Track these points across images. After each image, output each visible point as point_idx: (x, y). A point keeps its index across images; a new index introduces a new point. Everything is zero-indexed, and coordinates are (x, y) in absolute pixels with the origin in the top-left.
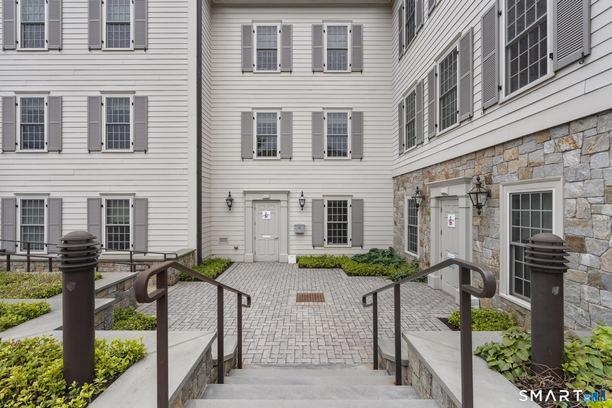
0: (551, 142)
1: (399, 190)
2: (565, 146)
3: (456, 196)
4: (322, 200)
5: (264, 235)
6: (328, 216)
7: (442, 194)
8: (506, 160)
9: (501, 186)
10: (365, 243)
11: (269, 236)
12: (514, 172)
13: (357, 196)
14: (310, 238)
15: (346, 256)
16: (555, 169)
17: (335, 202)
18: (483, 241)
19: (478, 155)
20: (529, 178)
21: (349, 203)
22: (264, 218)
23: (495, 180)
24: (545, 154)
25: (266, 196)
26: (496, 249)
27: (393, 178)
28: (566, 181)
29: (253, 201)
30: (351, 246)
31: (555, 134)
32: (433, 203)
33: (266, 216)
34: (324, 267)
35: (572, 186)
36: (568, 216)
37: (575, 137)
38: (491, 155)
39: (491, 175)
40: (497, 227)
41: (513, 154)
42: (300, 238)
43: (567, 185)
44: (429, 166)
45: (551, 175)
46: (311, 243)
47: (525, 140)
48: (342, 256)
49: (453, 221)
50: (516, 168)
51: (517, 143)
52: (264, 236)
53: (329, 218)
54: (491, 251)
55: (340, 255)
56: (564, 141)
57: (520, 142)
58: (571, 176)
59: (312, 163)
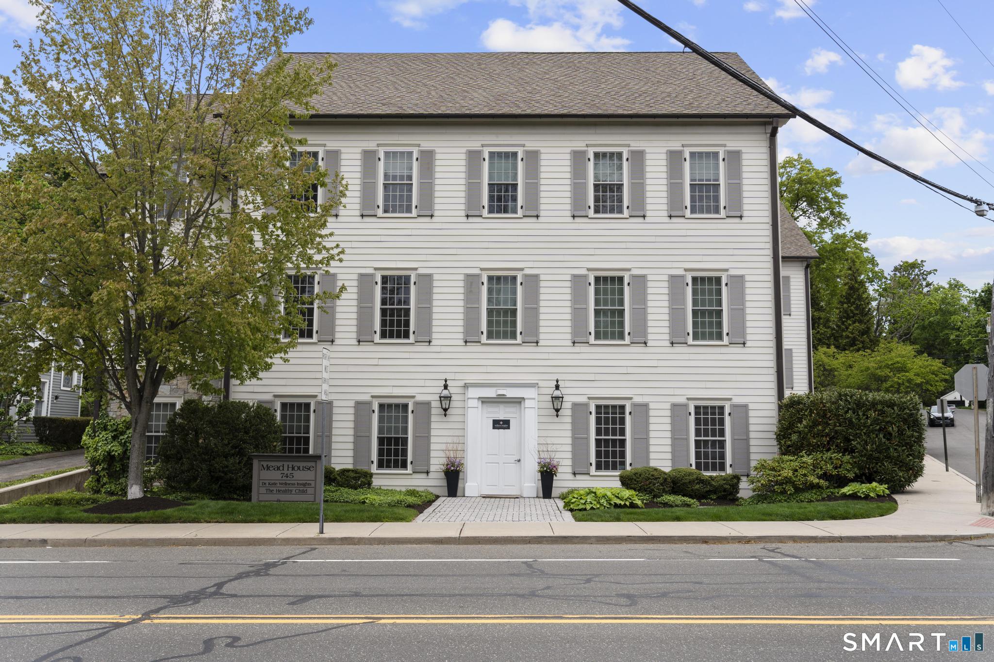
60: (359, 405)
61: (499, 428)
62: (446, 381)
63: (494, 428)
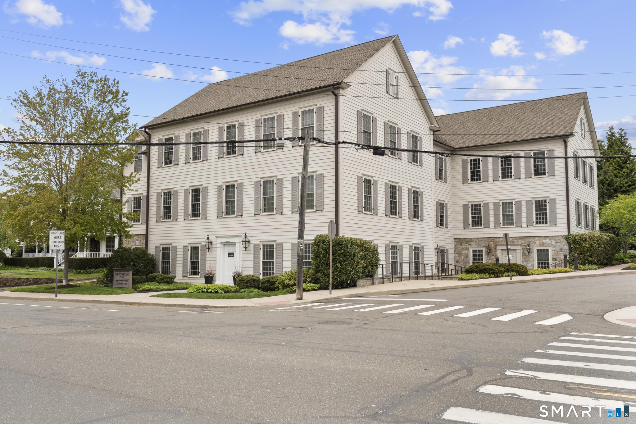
1: (461, 245)
3: (516, 249)
8: (535, 240)
9: (534, 247)
12: (538, 244)
13: (447, 248)
16: (550, 244)
17: (442, 250)
18: (527, 262)
19: (524, 238)
20: (542, 246)
21: (445, 251)
24: (547, 241)
26: (533, 263)
27: (454, 238)
31: (549, 237)
32: (498, 251)
35: (553, 248)
36: (553, 254)
38: (530, 239)
39: (530, 244)
40: (533, 258)
44: (494, 238)
45: (548, 246)
51: (539, 237)
53: (441, 259)
54: (530, 264)
56: (552, 239)
60: (184, 247)
61: (230, 257)
62: (208, 235)
63: (229, 257)
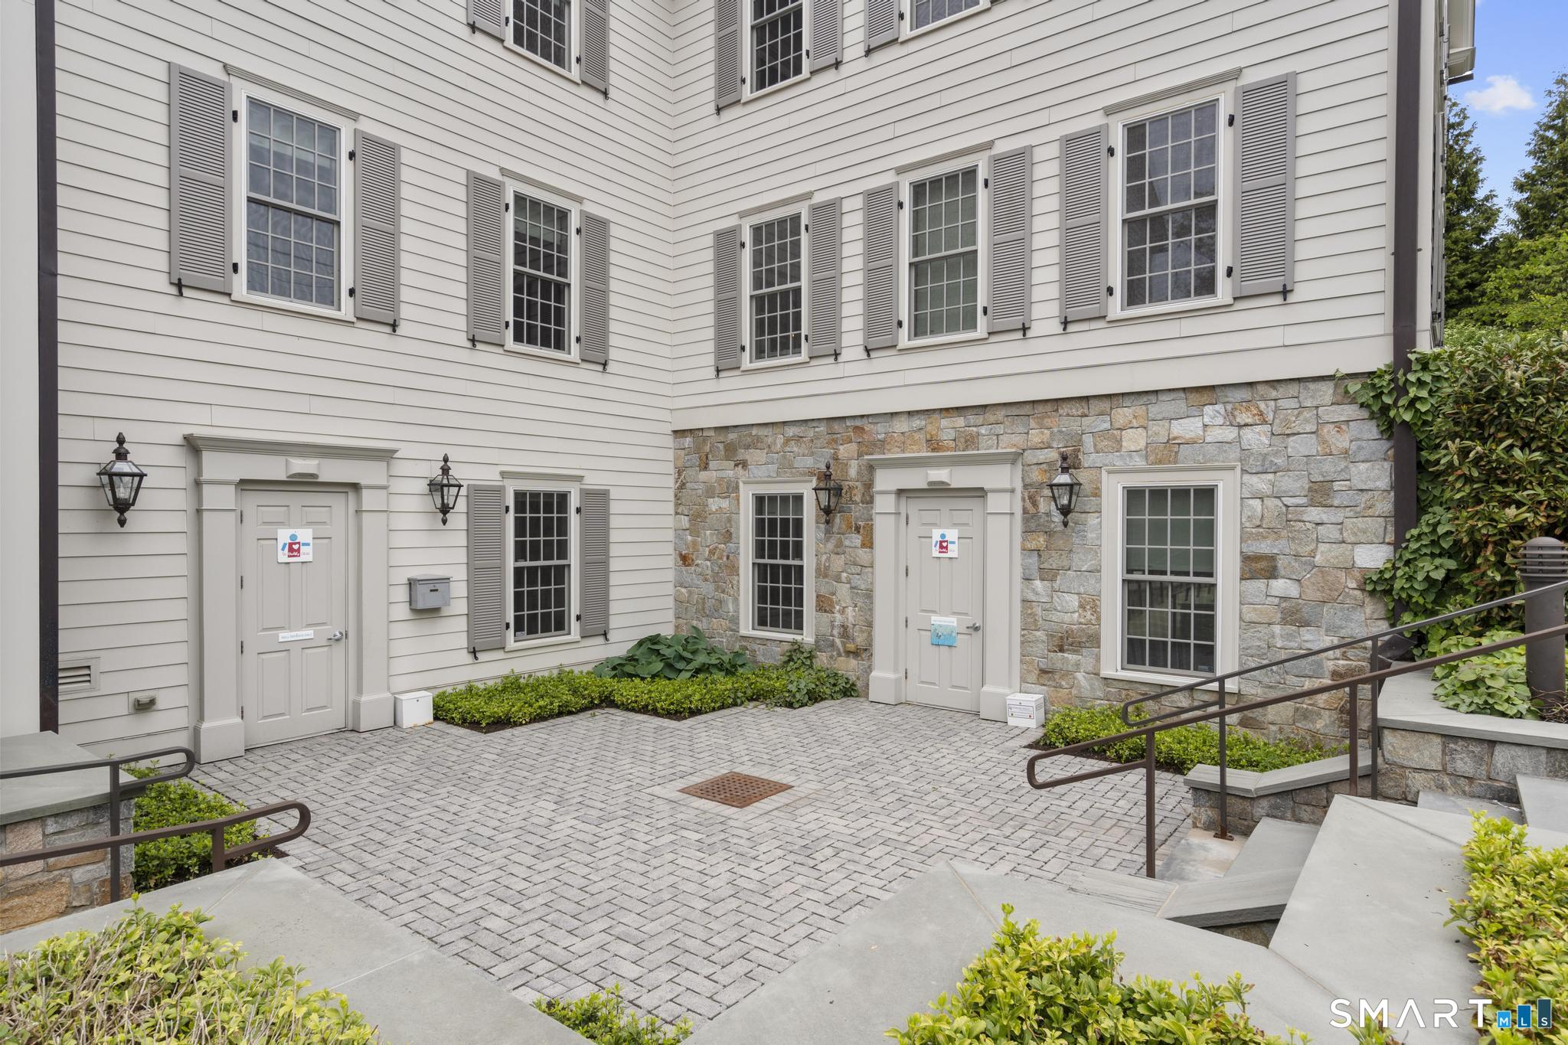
0: (1217, 407)
1: (706, 468)
2: (1243, 418)
3: (982, 489)
4: (499, 491)
5: (282, 628)
6: (516, 542)
7: (930, 483)
8: (1117, 425)
9: (1103, 472)
10: (614, 622)
11: (309, 633)
12: (1138, 448)
13: (593, 481)
14: (462, 624)
15: (567, 669)
16: (1225, 451)
17: (535, 495)
18: (1052, 580)
19: (1040, 408)
20: (1170, 462)
21: (574, 502)
22: (283, 557)
23: (1086, 461)
24: (1205, 426)
25: (302, 465)
26: (1091, 591)
27: (675, 432)
28: (1244, 471)
29: (243, 482)
30: (578, 638)
31: (1226, 396)
32: (884, 504)
33: (291, 550)
34: (560, 714)
35: (1254, 479)
36: (1247, 524)
37: (1262, 405)
38: (1079, 413)
39: (1079, 450)
40: (1096, 550)
41: (1135, 417)
42: (427, 626)
43: (1246, 477)
44: (862, 416)
45: (1216, 461)
46: (462, 641)
47: (1163, 397)
48: (555, 673)
49: (953, 543)
50: (1142, 444)
51: (1145, 399)
52: (284, 636)
53: (520, 554)
54: (1076, 597)
55: (550, 669)
56: (1244, 410)
57: (1153, 398)
58: (1254, 464)
59: (465, 356)
